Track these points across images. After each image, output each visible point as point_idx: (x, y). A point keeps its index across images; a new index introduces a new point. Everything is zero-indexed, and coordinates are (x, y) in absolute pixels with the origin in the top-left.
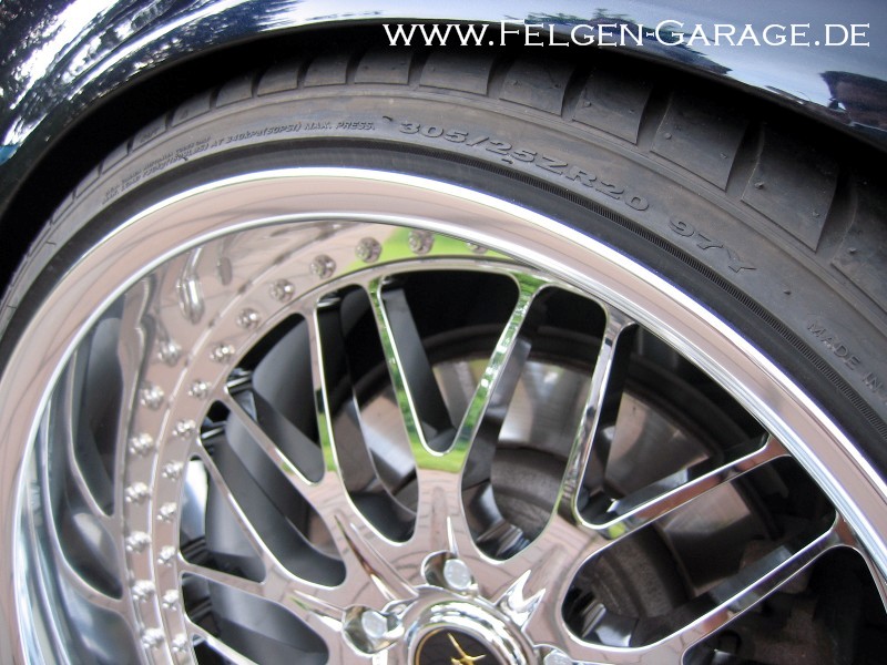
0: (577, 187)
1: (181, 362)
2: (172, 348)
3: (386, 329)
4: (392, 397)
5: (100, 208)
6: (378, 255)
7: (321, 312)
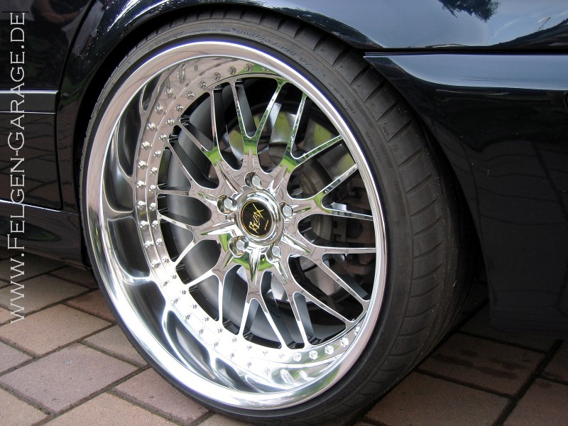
0: (279, 49)
1: (163, 113)
2: (161, 108)
3: (238, 104)
4: (239, 130)
5: (147, 51)
6: (235, 72)
7: (215, 91)
